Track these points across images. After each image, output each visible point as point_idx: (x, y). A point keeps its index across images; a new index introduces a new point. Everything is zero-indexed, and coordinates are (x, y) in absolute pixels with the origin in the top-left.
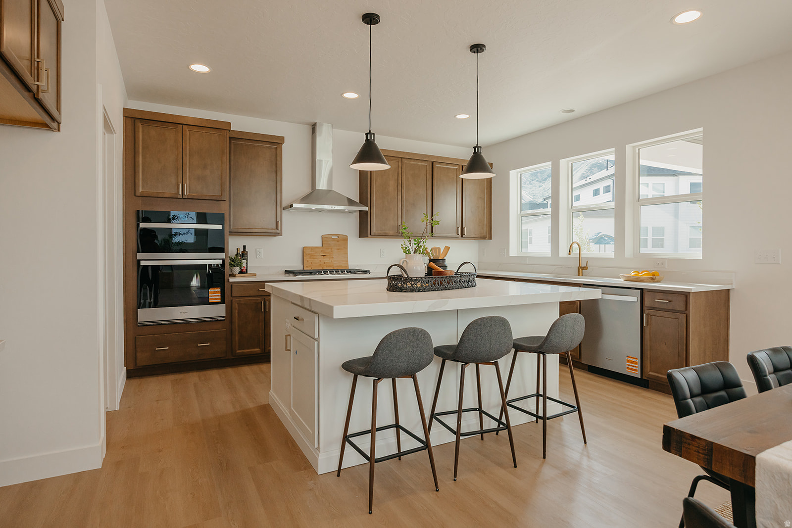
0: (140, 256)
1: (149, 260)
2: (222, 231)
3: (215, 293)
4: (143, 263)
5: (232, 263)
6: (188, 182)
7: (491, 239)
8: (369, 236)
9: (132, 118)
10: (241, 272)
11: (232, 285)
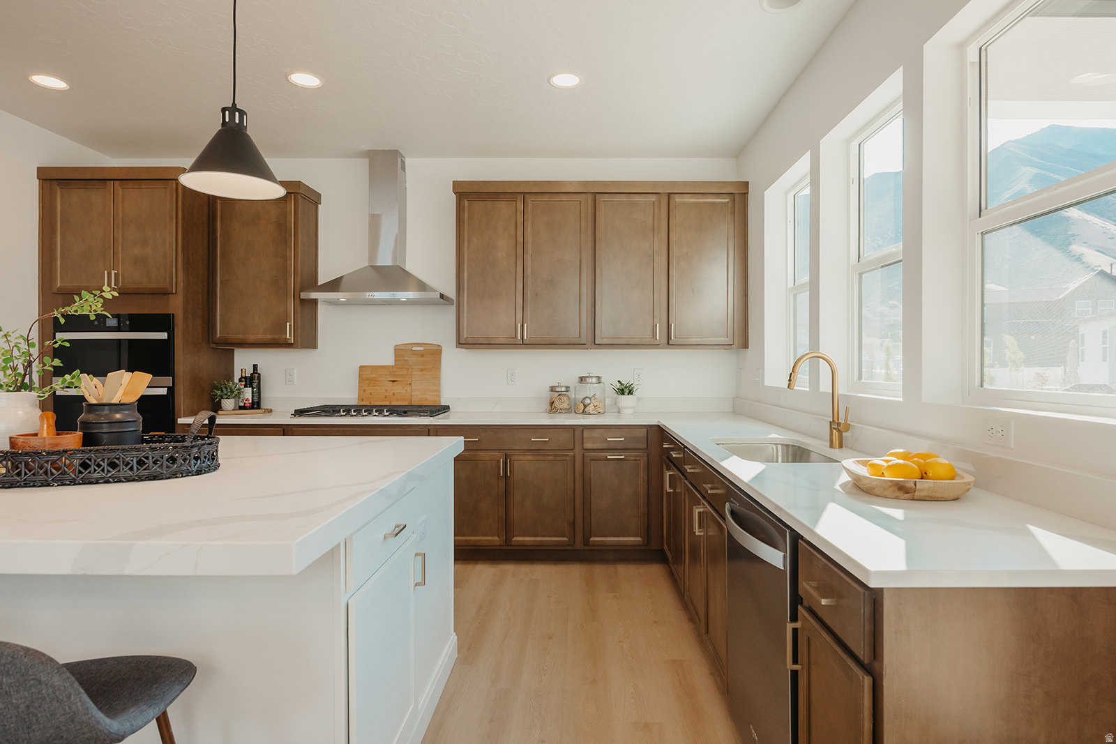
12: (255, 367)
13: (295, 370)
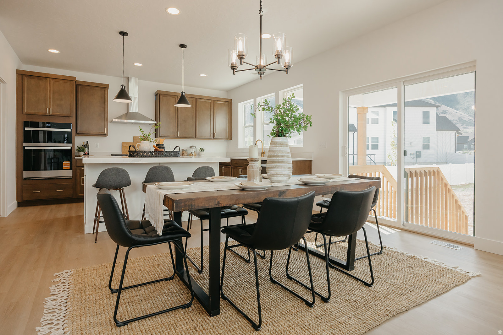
0: (25, 144)
1: (30, 146)
2: (71, 133)
3: (66, 164)
4: (26, 148)
5: (79, 150)
6: (52, 107)
7: (231, 140)
8: (159, 137)
9: (21, 74)
10: (85, 155)
11: (76, 161)
12: (87, 142)
13: (98, 143)
